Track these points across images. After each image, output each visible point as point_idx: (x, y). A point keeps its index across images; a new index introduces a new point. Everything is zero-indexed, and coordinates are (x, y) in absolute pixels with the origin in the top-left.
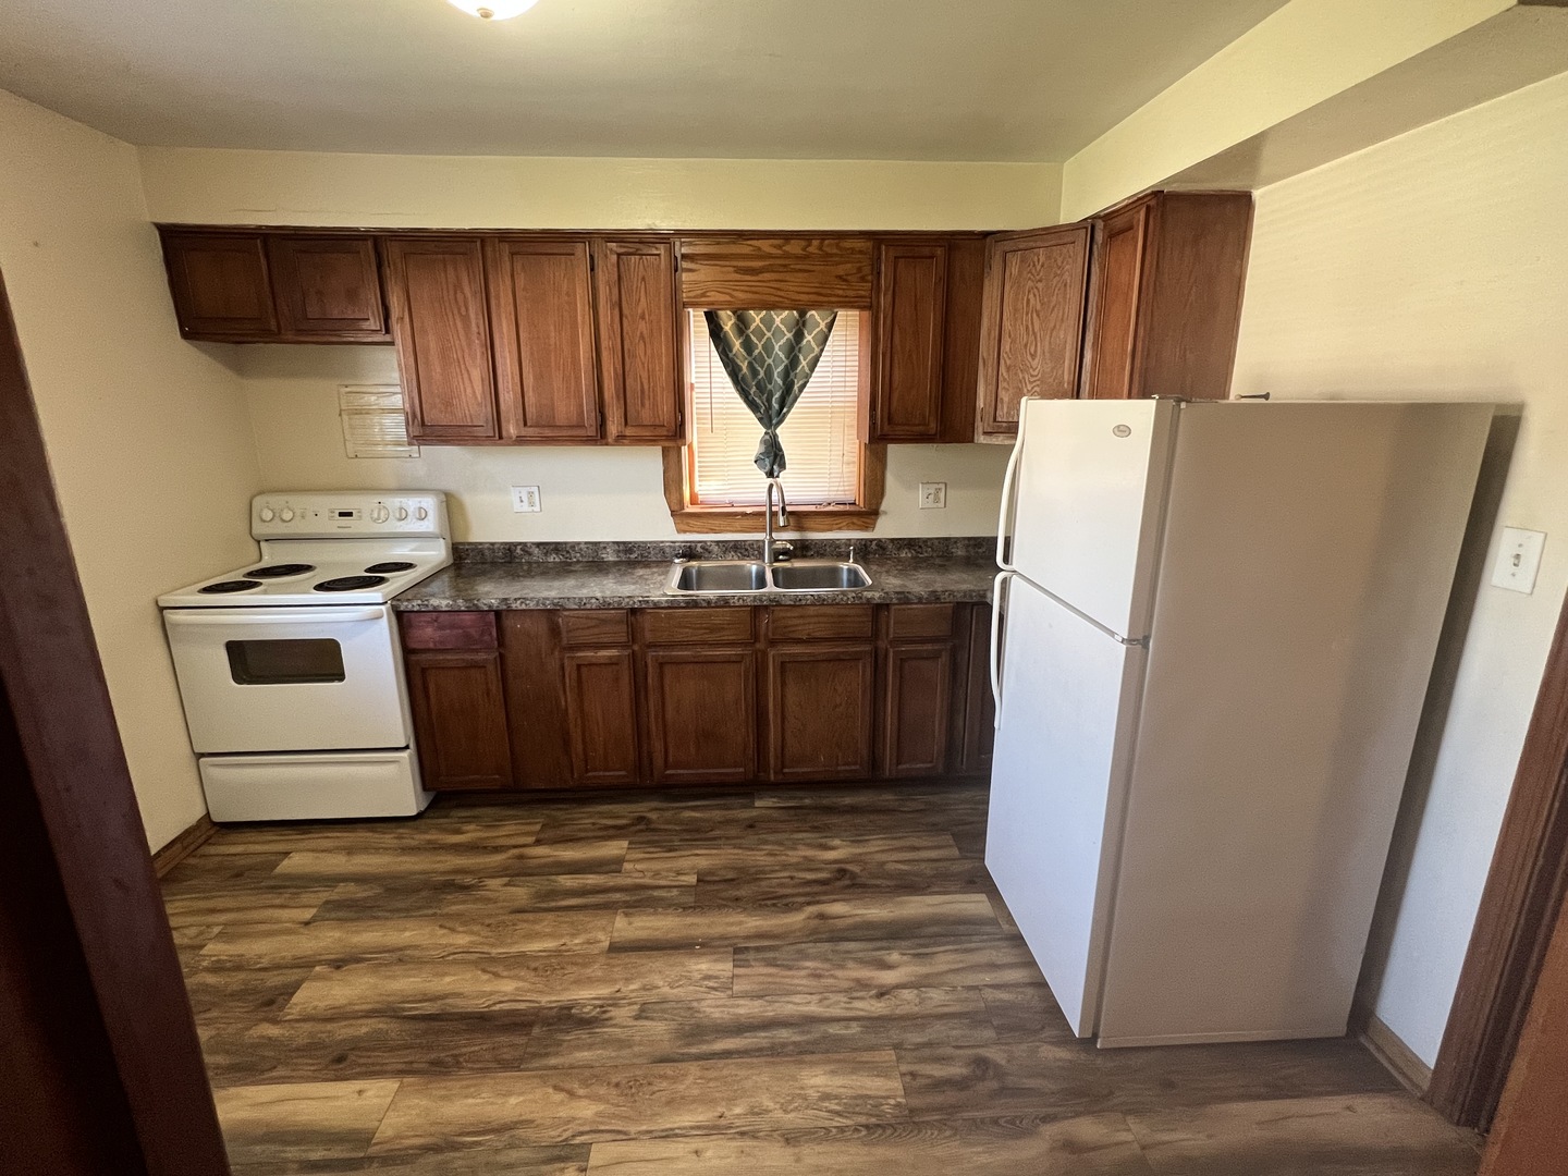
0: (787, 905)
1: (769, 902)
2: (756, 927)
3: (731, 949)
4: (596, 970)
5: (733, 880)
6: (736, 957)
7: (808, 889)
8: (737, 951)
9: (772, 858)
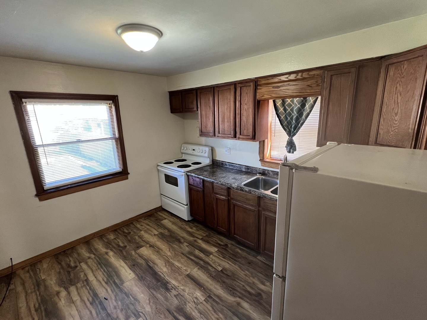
0: (233, 293)
1: (230, 289)
2: (220, 293)
3: (208, 295)
4: (180, 278)
5: (229, 276)
6: (207, 298)
7: (244, 293)
8: (210, 297)
9: (245, 276)
